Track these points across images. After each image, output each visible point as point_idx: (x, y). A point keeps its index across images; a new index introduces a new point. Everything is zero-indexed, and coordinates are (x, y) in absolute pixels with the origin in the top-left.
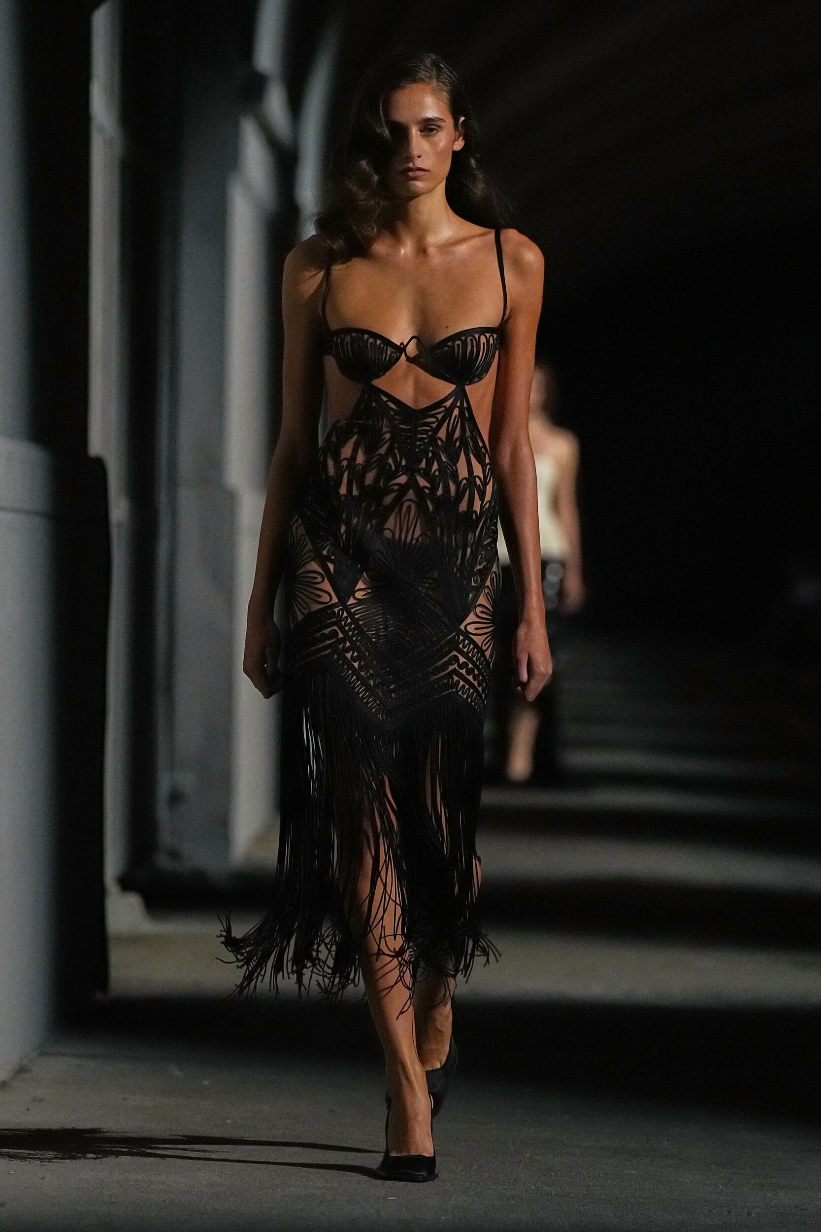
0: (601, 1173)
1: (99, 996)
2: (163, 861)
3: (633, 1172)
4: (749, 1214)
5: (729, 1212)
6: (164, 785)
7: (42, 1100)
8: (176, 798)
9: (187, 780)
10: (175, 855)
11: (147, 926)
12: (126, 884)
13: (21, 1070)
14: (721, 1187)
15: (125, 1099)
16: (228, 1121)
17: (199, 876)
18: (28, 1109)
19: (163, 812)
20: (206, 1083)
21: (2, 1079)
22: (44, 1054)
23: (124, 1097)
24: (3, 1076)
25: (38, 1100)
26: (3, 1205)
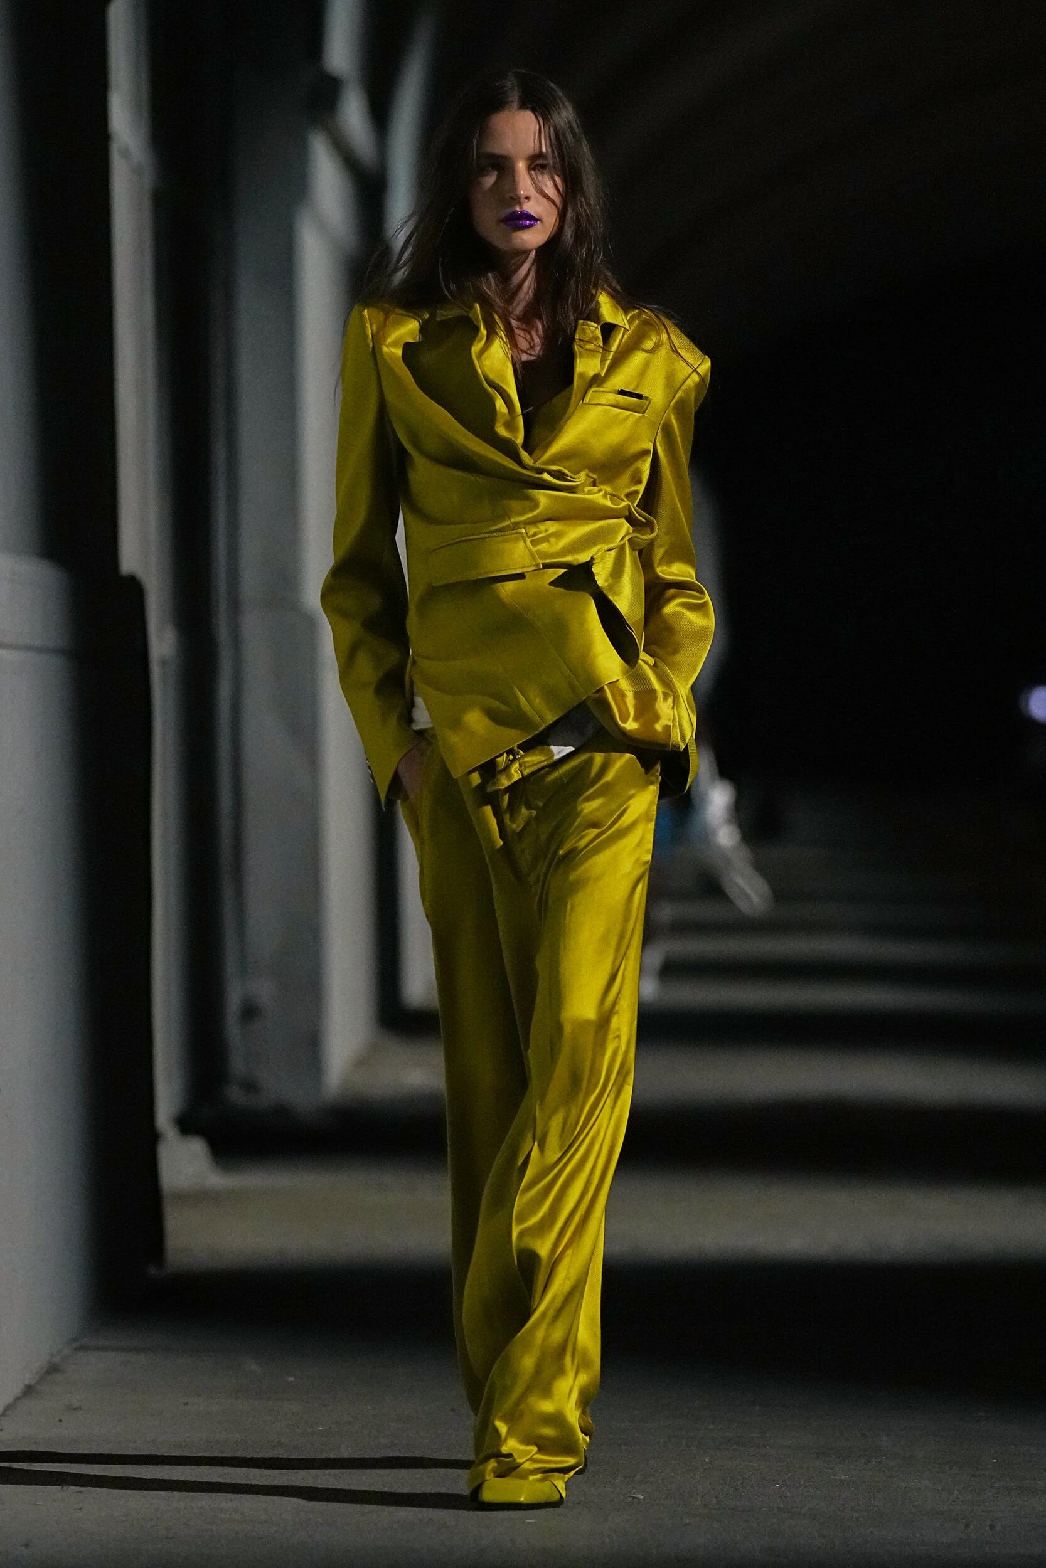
0: (801, 1479)
1: (153, 1271)
2: (235, 1095)
4: (992, 1527)
5: (967, 1526)
6: (234, 997)
7: (79, 1408)
8: (250, 1012)
9: (264, 990)
10: (251, 1086)
11: (216, 1179)
12: (186, 1125)
13: (53, 1369)
14: (956, 1493)
15: (186, 1404)
16: (320, 1428)
17: (282, 1111)
18: (60, 1421)
19: (233, 1030)
20: (291, 1379)
21: (27, 1382)
22: (84, 1348)
23: (185, 1401)
24: (29, 1378)
25: (72, 1409)
26: (27, 1545)
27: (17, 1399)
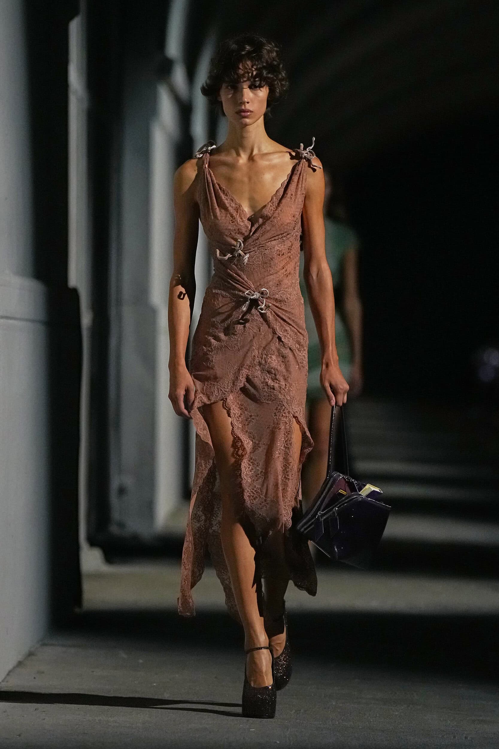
0: (377, 714)
1: (77, 610)
2: (114, 529)
3: (397, 713)
4: (466, 738)
5: (454, 737)
6: (115, 483)
7: (43, 673)
8: (122, 491)
9: (128, 481)
10: (121, 525)
11: (105, 568)
12: (93, 542)
13: (31, 654)
14: (449, 722)
15: (93, 672)
16: (155, 684)
17: (135, 538)
18: (35, 678)
19: (114, 499)
20: (141, 661)
21: (19, 660)
22: (44, 645)
23: (92, 670)
24: (20, 658)
25: (41, 673)
26: (20, 735)
27: (14, 668)
